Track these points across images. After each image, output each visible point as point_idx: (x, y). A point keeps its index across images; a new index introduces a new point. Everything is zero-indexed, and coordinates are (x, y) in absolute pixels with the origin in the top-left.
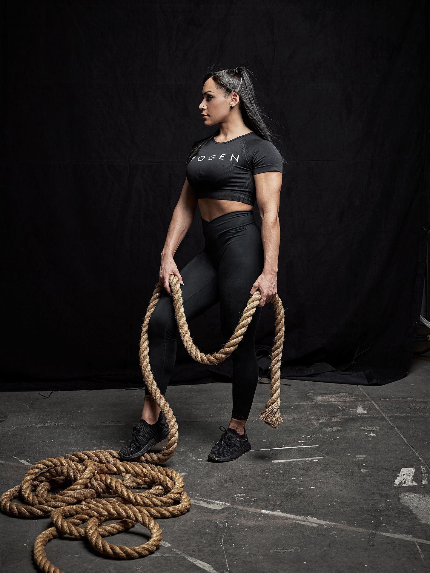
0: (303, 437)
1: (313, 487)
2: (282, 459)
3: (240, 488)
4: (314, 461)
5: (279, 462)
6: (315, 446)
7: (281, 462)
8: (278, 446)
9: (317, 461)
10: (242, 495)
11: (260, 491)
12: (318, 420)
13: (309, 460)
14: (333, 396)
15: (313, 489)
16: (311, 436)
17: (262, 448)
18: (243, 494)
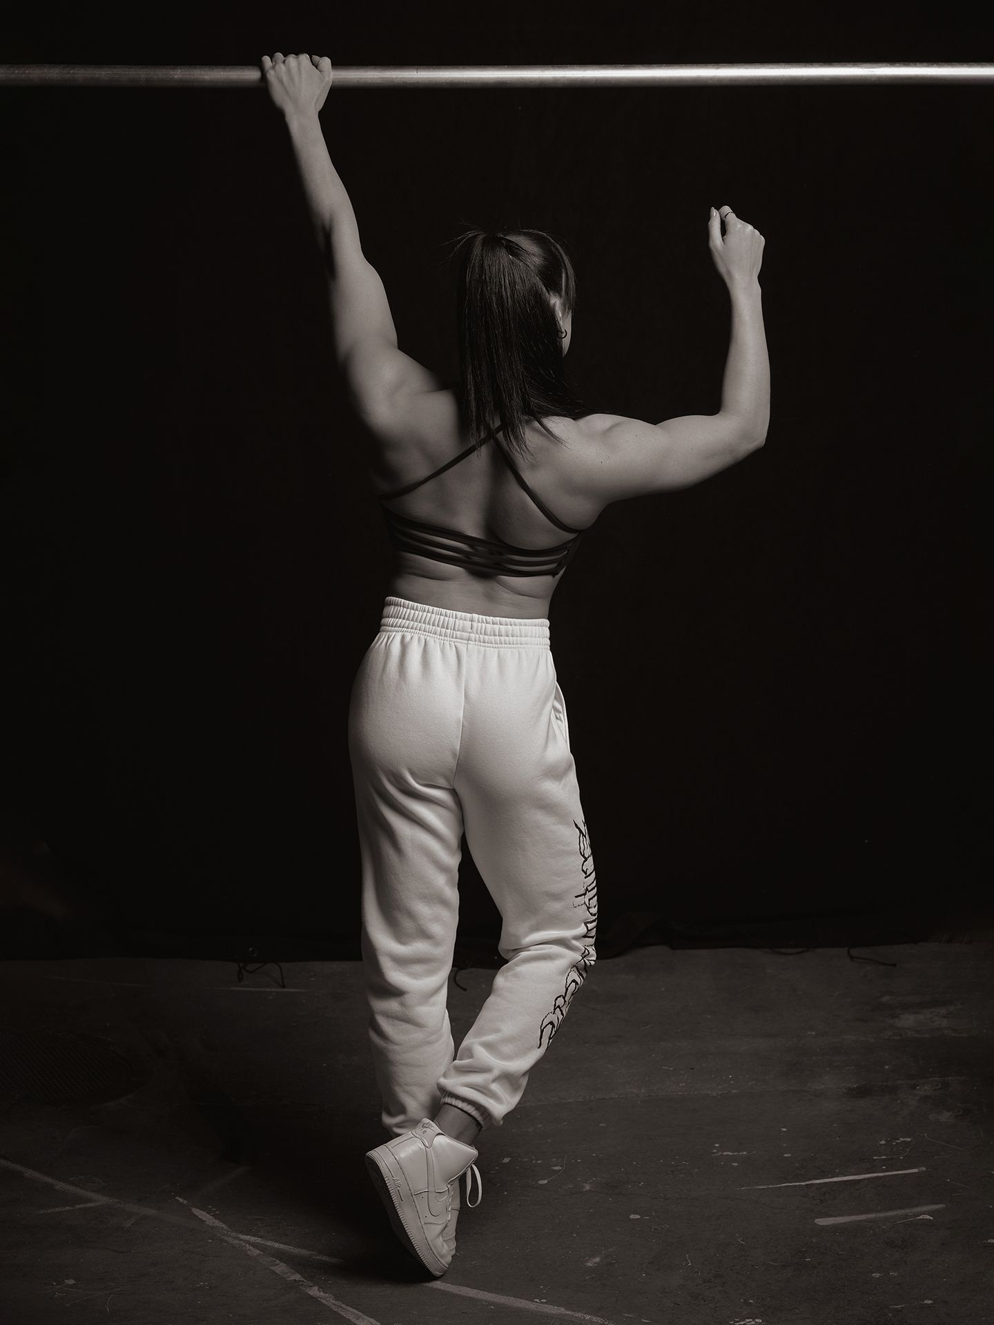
0: (883, 1142)
1: (930, 1302)
2: (839, 1215)
3: (746, 1302)
4: (921, 1217)
5: (833, 1222)
6: (916, 1170)
7: (838, 1224)
8: (823, 1172)
9: (928, 1217)
10: (753, 1323)
11: (797, 1311)
12: (913, 1087)
13: (906, 1216)
14: (943, 1011)
15: (928, 1306)
16: (902, 1139)
17: (786, 1180)
18: (757, 1320)
